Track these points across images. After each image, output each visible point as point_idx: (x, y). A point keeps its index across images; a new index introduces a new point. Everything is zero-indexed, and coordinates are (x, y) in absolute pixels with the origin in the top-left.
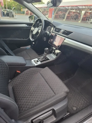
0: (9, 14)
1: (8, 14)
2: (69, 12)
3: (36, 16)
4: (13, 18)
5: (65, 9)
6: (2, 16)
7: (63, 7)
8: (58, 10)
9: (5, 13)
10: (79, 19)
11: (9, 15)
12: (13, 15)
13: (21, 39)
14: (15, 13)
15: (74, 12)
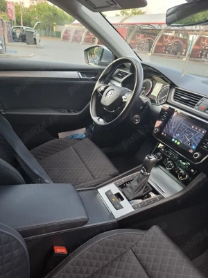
0: (27, 38)
1: (25, 36)
2: (163, 36)
3: (105, 48)
4: (35, 45)
5: (153, 30)
6: (9, 41)
7: (149, 24)
8: (137, 32)
9: (18, 34)
10: (183, 54)
11: (25, 39)
12: (35, 39)
13: (61, 112)
14: (40, 36)
15: (173, 38)
